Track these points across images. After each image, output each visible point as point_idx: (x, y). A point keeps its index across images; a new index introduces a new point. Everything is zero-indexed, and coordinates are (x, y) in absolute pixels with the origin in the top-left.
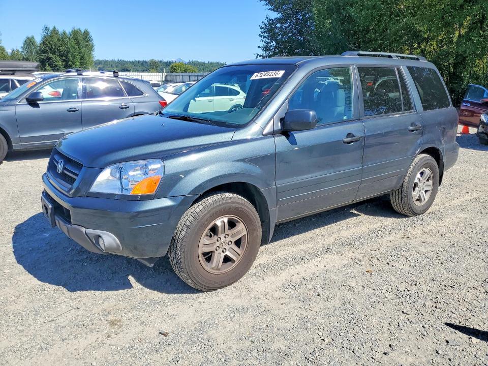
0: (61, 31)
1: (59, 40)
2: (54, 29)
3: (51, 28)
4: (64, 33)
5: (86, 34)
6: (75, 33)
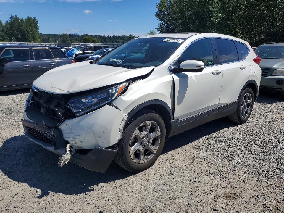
2: (16, 16)
3: (14, 16)
4: (22, 19)
5: (35, 20)
6: (29, 19)
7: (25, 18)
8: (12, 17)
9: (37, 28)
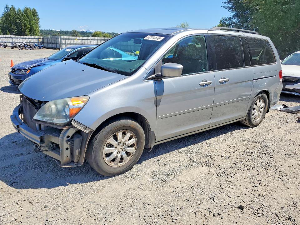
0: (17, 9)
1: (15, 14)
2: (12, 7)
3: (10, 6)
4: (19, 10)
5: (34, 11)
6: (26, 11)
7: (22, 9)
8: (7, 7)
9: (37, 21)
